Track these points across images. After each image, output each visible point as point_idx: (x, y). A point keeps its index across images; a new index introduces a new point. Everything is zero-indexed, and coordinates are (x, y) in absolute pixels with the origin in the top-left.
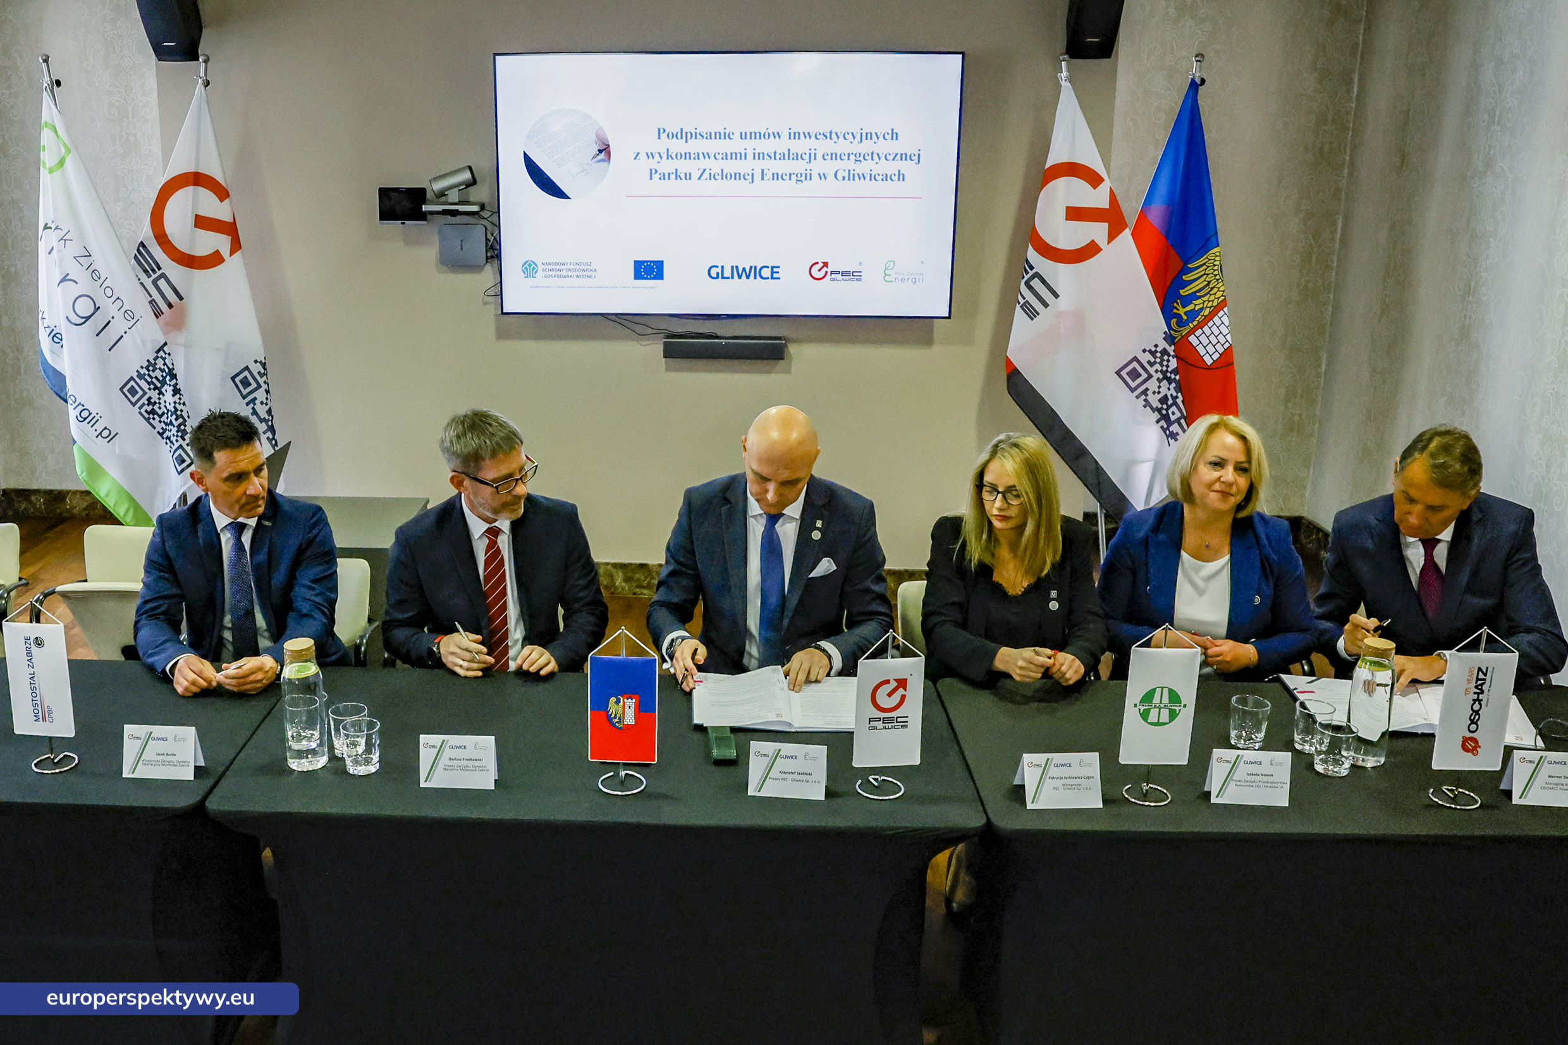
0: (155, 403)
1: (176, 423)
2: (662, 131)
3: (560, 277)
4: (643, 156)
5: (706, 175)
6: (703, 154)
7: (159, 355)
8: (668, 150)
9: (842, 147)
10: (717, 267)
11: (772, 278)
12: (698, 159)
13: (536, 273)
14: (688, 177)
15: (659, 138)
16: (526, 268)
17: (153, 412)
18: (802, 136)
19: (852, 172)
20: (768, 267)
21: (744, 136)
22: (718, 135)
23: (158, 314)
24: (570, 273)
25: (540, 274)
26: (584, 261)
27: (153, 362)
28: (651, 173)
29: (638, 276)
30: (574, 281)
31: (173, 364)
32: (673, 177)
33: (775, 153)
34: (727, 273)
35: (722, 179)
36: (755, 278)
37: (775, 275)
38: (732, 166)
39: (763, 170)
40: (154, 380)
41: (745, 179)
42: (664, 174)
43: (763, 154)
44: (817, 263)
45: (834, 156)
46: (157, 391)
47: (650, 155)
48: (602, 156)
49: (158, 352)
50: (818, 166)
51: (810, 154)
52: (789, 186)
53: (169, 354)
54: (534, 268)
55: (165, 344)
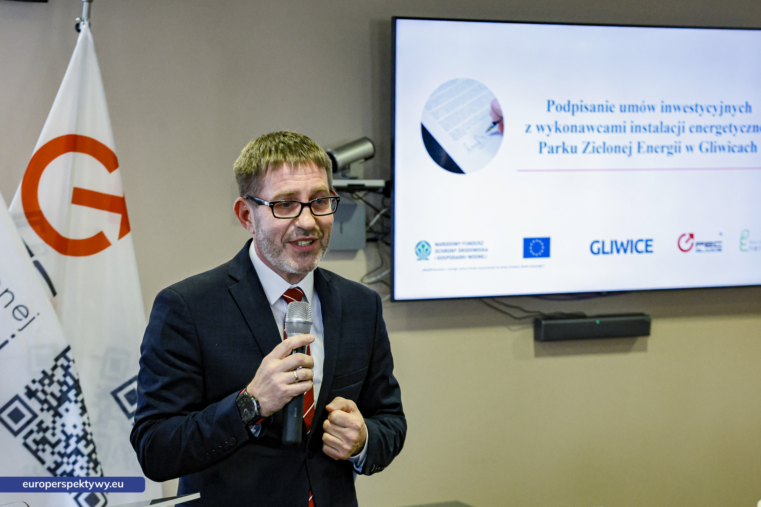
0: (47, 429)
1: (86, 451)
2: (551, 103)
3: (453, 258)
4: (533, 129)
5: (590, 148)
6: (588, 127)
7: (59, 363)
8: (556, 123)
9: (706, 119)
10: (598, 242)
11: (647, 251)
12: (584, 132)
13: (429, 254)
14: (574, 150)
15: (549, 110)
16: (419, 250)
17: (44, 441)
18: (673, 109)
19: (714, 144)
20: (642, 240)
21: (623, 109)
22: (601, 108)
24: (462, 254)
25: (433, 255)
26: (476, 240)
27: (50, 372)
28: (542, 145)
29: (527, 254)
30: (467, 263)
31: (77, 374)
32: (560, 150)
33: (650, 126)
34: (607, 248)
35: (604, 152)
36: (632, 252)
37: (649, 249)
38: (612, 139)
39: (639, 143)
40: (49, 398)
41: (624, 152)
42: (552, 147)
43: (640, 127)
44: (684, 235)
45: (700, 129)
46: (52, 412)
47: (540, 128)
48: (496, 128)
49: (57, 359)
50: (687, 138)
51: (679, 127)
52: (662, 159)
53: (73, 361)
54: (427, 250)
55: (68, 349)
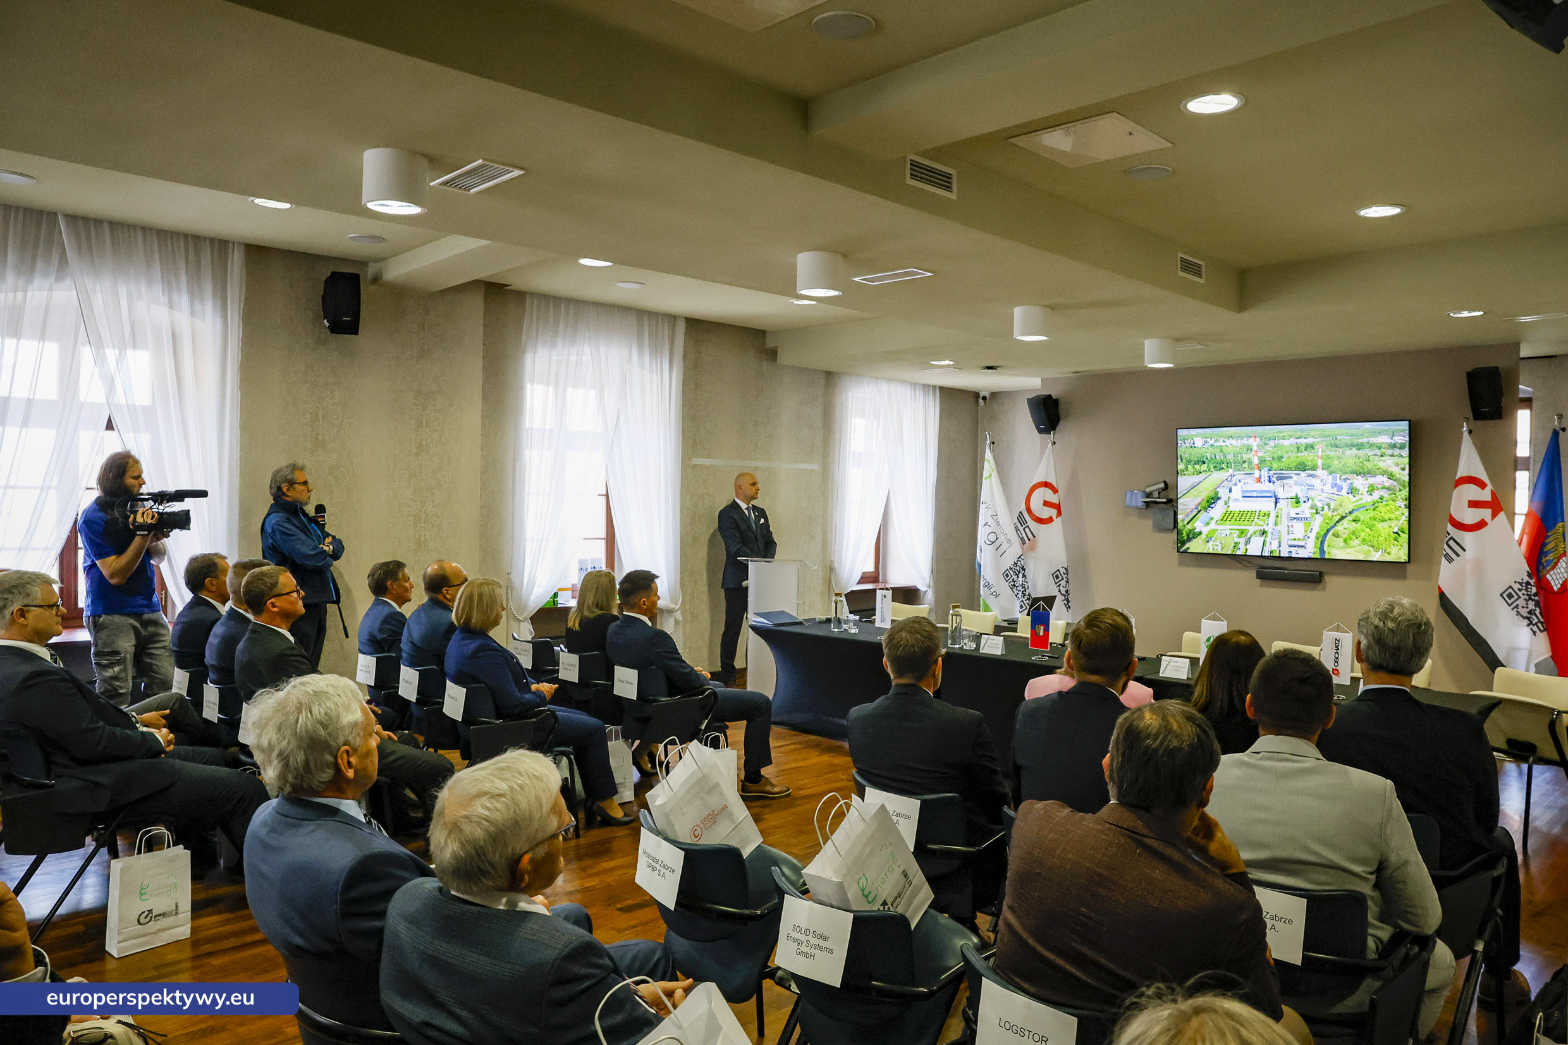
0: (1015, 581)
17: (1014, 585)
23: (1024, 543)
27: (1017, 563)
31: (1025, 564)
40: (1016, 571)
46: (1017, 577)
49: (1019, 559)
53: (1024, 560)
55: (1023, 555)
